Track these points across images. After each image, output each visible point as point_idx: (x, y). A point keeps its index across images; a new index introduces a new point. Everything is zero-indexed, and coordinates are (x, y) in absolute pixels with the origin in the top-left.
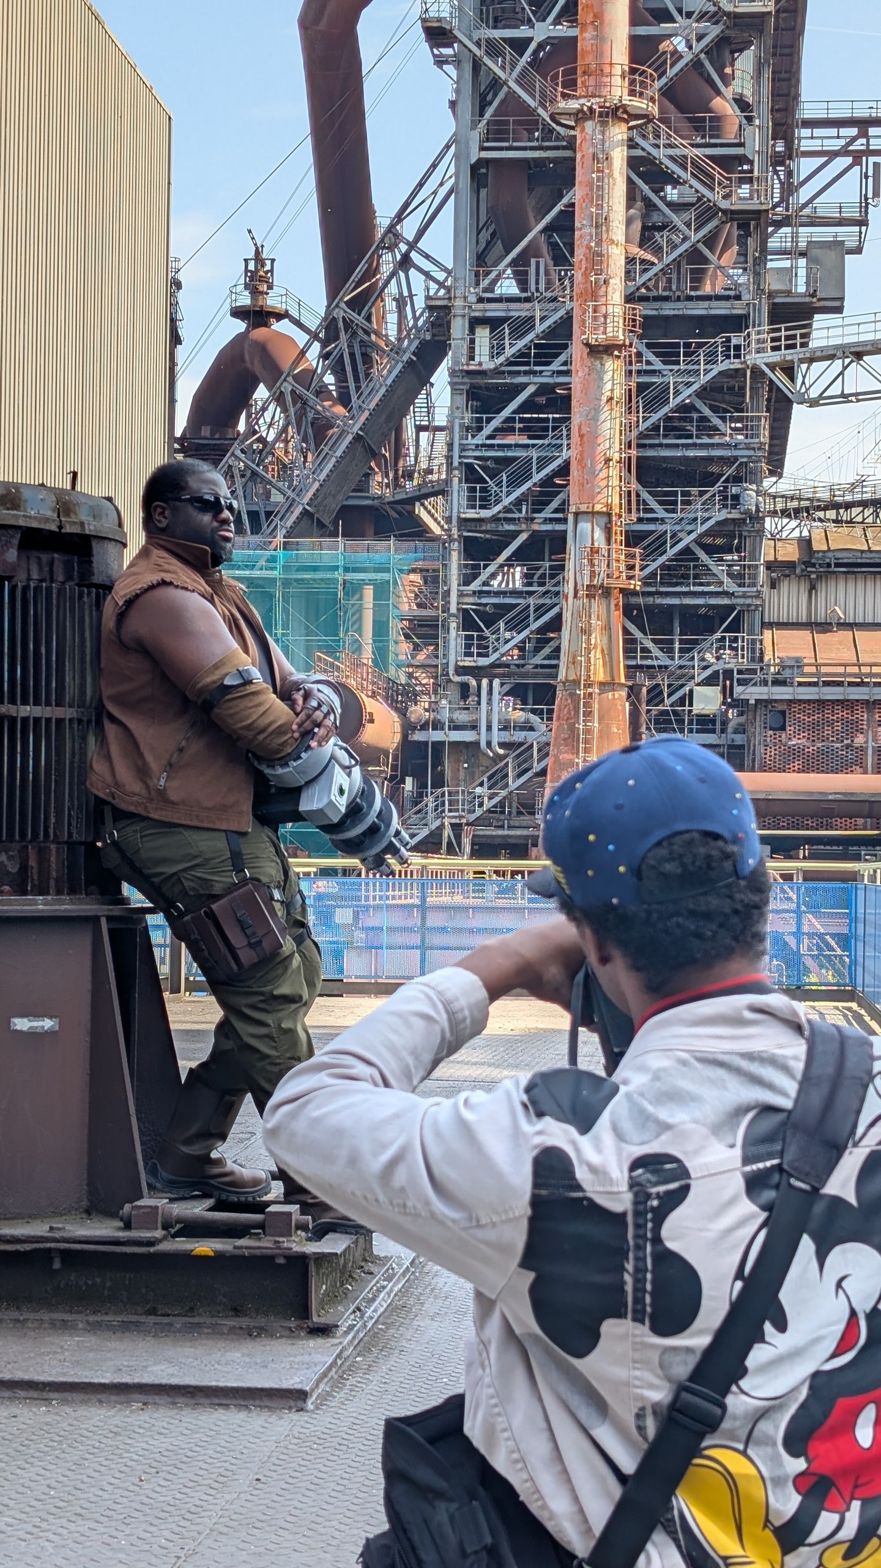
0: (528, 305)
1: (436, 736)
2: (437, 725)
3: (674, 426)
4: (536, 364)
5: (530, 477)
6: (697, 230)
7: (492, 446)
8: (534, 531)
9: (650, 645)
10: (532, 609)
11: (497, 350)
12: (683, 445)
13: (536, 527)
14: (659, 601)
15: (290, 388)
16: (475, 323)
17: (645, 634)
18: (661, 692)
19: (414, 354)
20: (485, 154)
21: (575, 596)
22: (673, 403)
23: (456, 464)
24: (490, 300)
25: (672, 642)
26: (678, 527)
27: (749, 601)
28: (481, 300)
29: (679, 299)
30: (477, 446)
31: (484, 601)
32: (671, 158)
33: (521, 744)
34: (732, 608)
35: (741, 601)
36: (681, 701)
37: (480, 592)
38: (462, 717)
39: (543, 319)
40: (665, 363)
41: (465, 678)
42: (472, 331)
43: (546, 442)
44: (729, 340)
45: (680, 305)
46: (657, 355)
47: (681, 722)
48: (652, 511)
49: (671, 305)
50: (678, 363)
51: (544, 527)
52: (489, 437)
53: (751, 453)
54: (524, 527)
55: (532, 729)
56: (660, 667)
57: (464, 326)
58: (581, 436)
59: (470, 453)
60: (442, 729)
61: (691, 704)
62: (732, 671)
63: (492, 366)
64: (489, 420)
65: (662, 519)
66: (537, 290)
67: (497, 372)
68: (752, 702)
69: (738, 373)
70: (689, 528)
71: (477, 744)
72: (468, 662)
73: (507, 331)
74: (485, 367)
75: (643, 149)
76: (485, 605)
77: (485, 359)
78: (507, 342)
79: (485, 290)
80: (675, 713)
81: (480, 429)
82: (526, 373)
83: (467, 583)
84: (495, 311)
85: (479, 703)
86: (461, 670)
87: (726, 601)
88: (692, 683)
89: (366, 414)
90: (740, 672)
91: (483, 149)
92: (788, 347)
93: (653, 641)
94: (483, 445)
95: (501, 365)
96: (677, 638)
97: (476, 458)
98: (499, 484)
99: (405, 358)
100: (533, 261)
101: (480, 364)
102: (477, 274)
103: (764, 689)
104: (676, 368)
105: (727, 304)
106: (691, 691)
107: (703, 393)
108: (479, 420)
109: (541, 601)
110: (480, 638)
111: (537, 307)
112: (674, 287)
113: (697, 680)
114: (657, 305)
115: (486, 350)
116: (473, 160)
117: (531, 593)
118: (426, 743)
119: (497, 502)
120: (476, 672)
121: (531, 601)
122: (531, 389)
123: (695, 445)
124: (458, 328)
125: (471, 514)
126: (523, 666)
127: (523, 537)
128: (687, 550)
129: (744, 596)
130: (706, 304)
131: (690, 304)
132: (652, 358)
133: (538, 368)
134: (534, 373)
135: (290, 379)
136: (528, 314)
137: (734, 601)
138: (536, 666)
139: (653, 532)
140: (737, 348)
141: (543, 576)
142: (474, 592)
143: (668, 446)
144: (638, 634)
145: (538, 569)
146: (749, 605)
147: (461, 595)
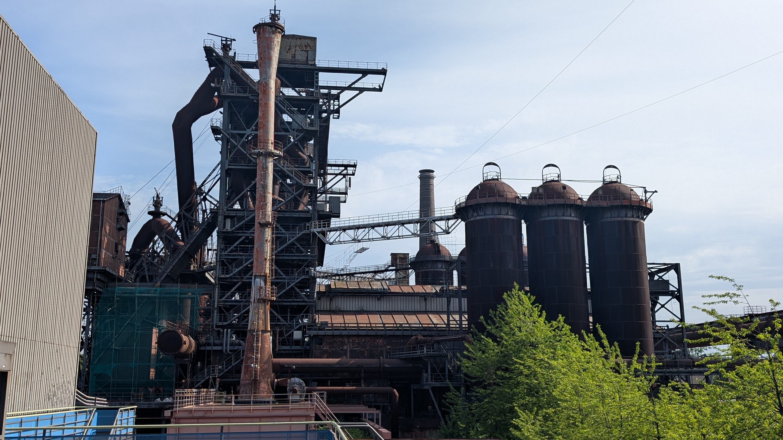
0: (243, 212)
1: (209, 348)
2: (209, 344)
3: (287, 250)
4: (245, 230)
5: (242, 265)
6: (296, 192)
7: (230, 255)
8: (243, 282)
9: (280, 317)
10: (242, 306)
11: (232, 225)
12: (291, 256)
13: (244, 280)
14: (283, 304)
15: (164, 236)
16: (226, 217)
17: (278, 314)
18: (283, 333)
19: (206, 226)
20: (230, 167)
21: (254, 302)
22: (288, 243)
23: (218, 260)
24: (231, 210)
25: (287, 317)
26: (289, 281)
27: (311, 304)
28: (228, 210)
29: (290, 212)
30: (225, 255)
31: (226, 304)
32: (288, 170)
33: (237, 350)
34: (306, 306)
35: (309, 304)
36: (290, 336)
37: (225, 301)
38: (217, 342)
39: (247, 217)
40: (286, 231)
41: (219, 329)
42: (225, 219)
43: (248, 254)
44: (305, 224)
45: (290, 213)
46: (283, 228)
47: (289, 342)
48: (281, 275)
49: (288, 213)
50: (290, 231)
51: (246, 281)
52: (229, 252)
53: (312, 258)
54: (240, 280)
55: (241, 345)
56: (283, 325)
57: (222, 218)
58: (257, 252)
59: (223, 257)
60: (211, 346)
61: (293, 336)
62: (306, 326)
63: (231, 230)
64: (229, 247)
65: (285, 278)
66: (246, 208)
67: (232, 232)
68: (312, 336)
69: (309, 234)
70: (293, 281)
71: (222, 350)
72: (220, 324)
73: (236, 220)
74: (228, 230)
75: (279, 167)
76: (227, 305)
77: (229, 228)
78: (236, 223)
79: (229, 207)
80: (288, 339)
81: (226, 250)
82: (242, 233)
83: (221, 298)
84: (232, 214)
85: (223, 337)
86: (217, 326)
87: (304, 304)
88: (293, 330)
89: (189, 244)
90: (308, 326)
91: (229, 165)
92: (323, 227)
93: (281, 316)
94: (227, 255)
95: (234, 230)
96: (289, 315)
97: (225, 259)
98: (232, 267)
99: (203, 228)
100: (245, 199)
101: (227, 229)
102: (227, 203)
103: (316, 332)
104: (289, 232)
105: (305, 214)
106: (293, 332)
107: (298, 240)
108: (226, 247)
109: (245, 304)
110: (224, 316)
111: (246, 213)
112: (289, 208)
113: (296, 328)
114: (284, 213)
115: (229, 225)
116: (226, 168)
117: (242, 301)
118: (205, 350)
119: (231, 272)
120: (223, 327)
121: (242, 304)
122: (243, 238)
123: (295, 256)
124: (220, 218)
125: (223, 276)
126: (238, 325)
127: (240, 283)
128: (292, 288)
129: (310, 302)
130: (299, 214)
131: (294, 213)
132: (282, 229)
133: (246, 231)
134: (244, 233)
135: (165, 233)
136: (243, 215)
137: (307, 304)
138: (243, 325)
139: (281, 282)
140: (308, 227)
141: (246, 296)
142: (223, 301)
143: (287, 256)
144: (276, 314)
145: (244, 293)
146: (311, 305)
147: (218, 302)
